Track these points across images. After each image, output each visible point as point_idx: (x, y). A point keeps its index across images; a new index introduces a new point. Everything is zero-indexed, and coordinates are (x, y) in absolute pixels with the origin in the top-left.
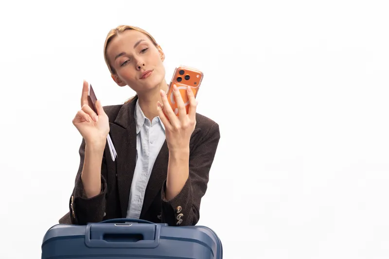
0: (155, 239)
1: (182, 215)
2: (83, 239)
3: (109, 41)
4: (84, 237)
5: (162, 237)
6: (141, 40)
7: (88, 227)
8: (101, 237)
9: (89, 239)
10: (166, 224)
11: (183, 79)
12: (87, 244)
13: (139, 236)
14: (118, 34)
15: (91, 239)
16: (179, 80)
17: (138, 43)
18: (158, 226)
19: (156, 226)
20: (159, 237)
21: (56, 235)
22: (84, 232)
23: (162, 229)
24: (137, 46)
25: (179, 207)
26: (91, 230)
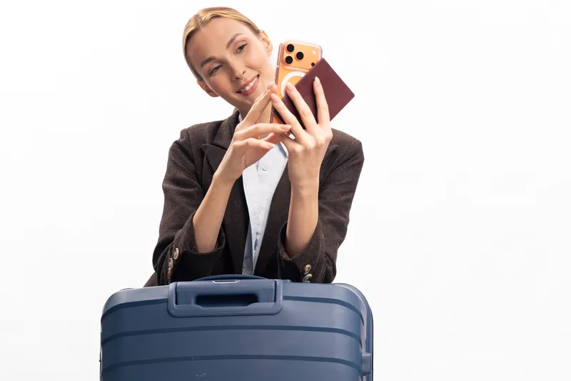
0: (275, 301)
1: (310, 275)
2: (165, 304)
3: (189, 38)
4: (166, 301)
5: (285, 298)
6: (237, 35)
7: (172, 286)
8: (193, 301)
9: (175, 305)
10: (289, 281)
12: (171, 312)
13: (251, 298)
14: (201, 28)
15: (176, 304)
16: (288, 61)
17: (232, 40)
18: (279, 281)
19: (276, 282)
20: (281, 298)
21: (123, 300)
22: (167, 294)
23: (285, 287)
24: (232, 44)
25: (308, 266)
26: (177, 291)
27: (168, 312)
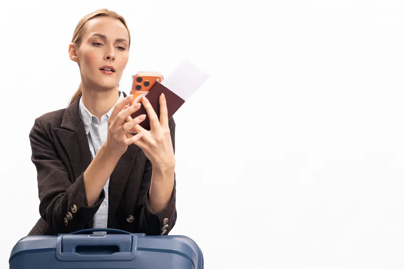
0: (131, 251)
1: (167, 225)
2: (54, 252)
4: (54, 249)
5: (139, 249)
7: (59, 238)
8: (74, 250)
9: (61, 252)
11: (143, 86)
12: (58, 257)
13: (114, 248)
15: (62, 252)
16: (138, 88)
18: (135, 236)
19: (133, 237)
20: (136, 249)
21: (25, 248)
22: (55, 244)
23: (139, 240)
25: (166, 219)
26: (62, 242)
27: (56, 257)
